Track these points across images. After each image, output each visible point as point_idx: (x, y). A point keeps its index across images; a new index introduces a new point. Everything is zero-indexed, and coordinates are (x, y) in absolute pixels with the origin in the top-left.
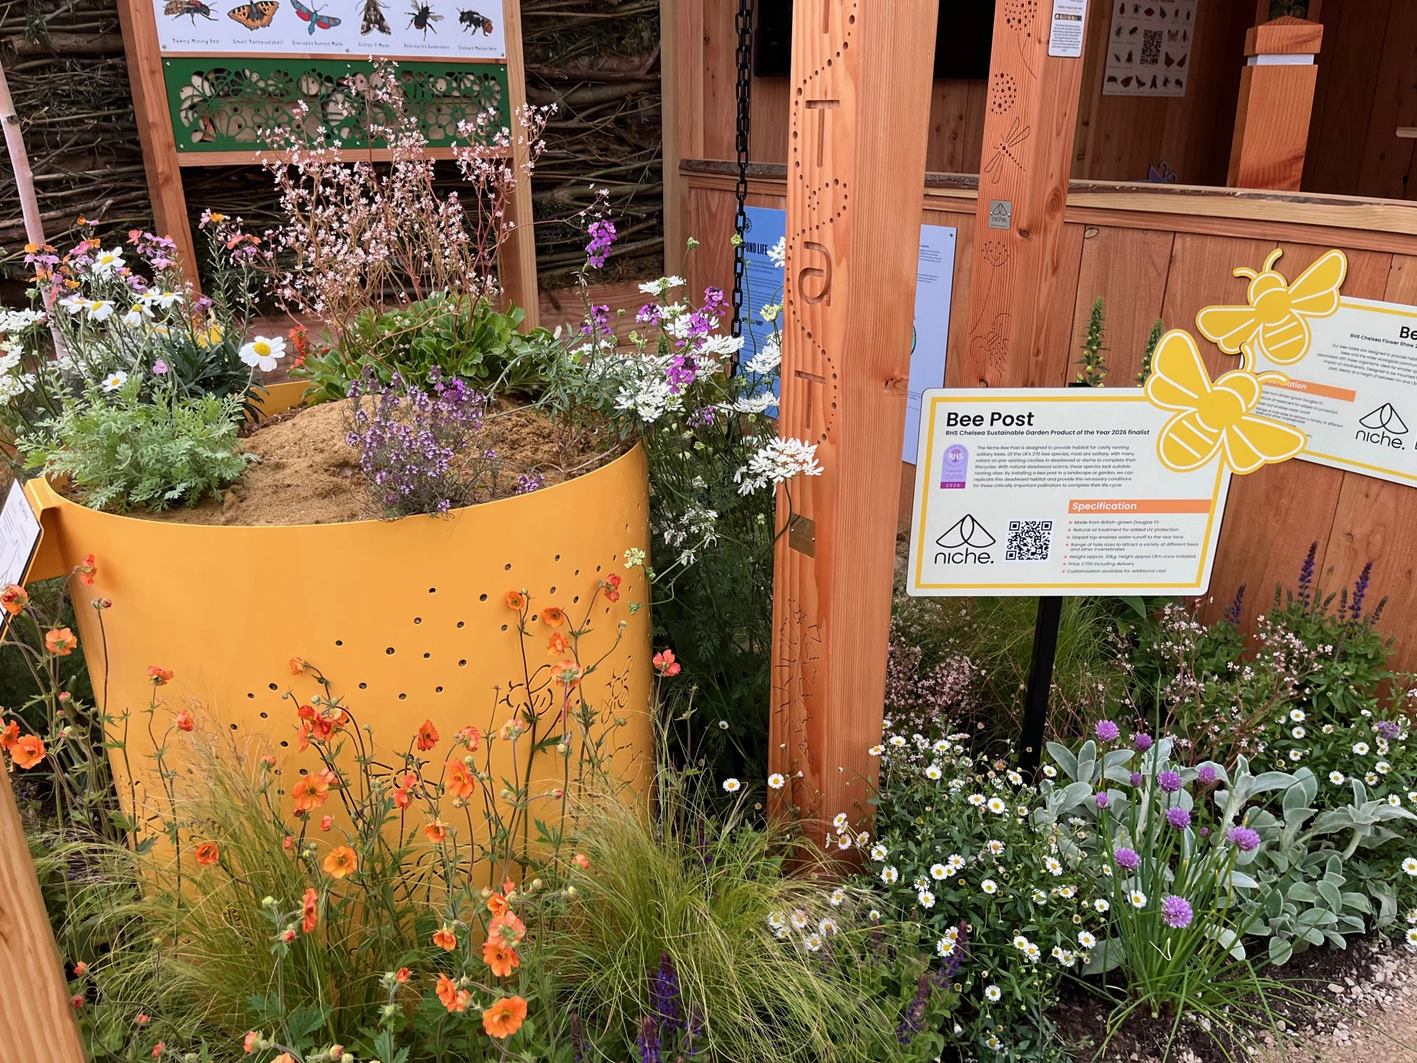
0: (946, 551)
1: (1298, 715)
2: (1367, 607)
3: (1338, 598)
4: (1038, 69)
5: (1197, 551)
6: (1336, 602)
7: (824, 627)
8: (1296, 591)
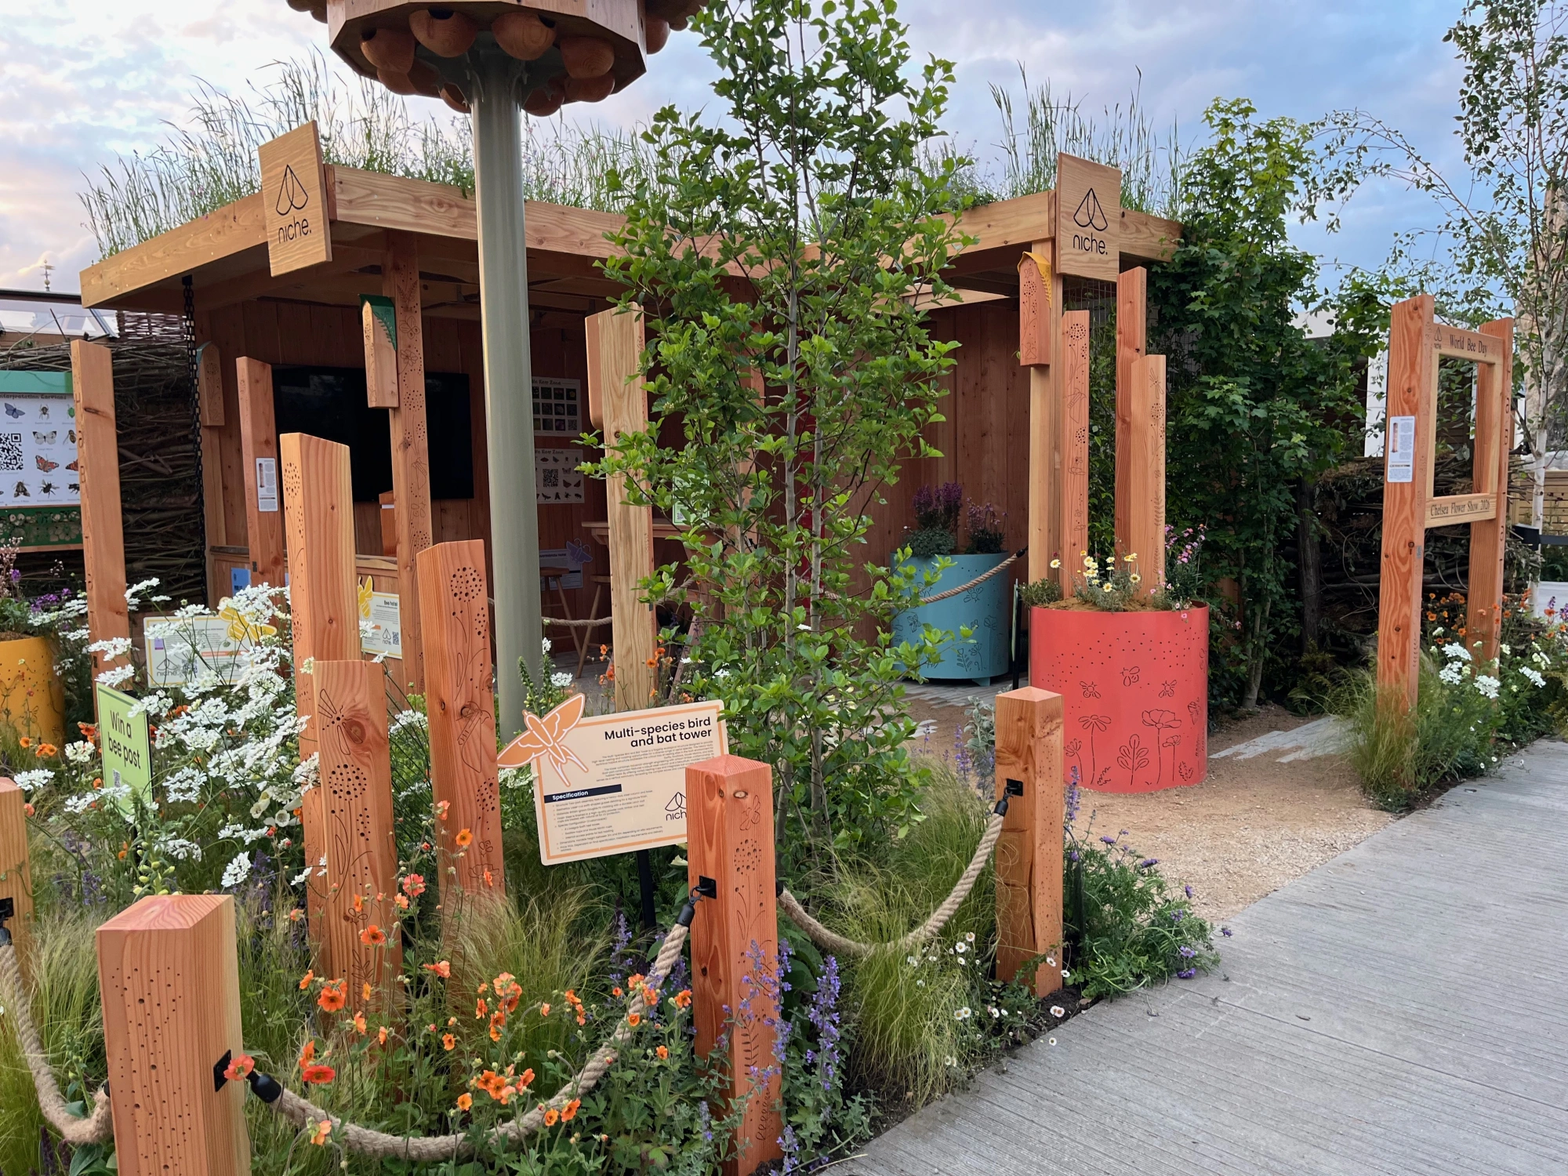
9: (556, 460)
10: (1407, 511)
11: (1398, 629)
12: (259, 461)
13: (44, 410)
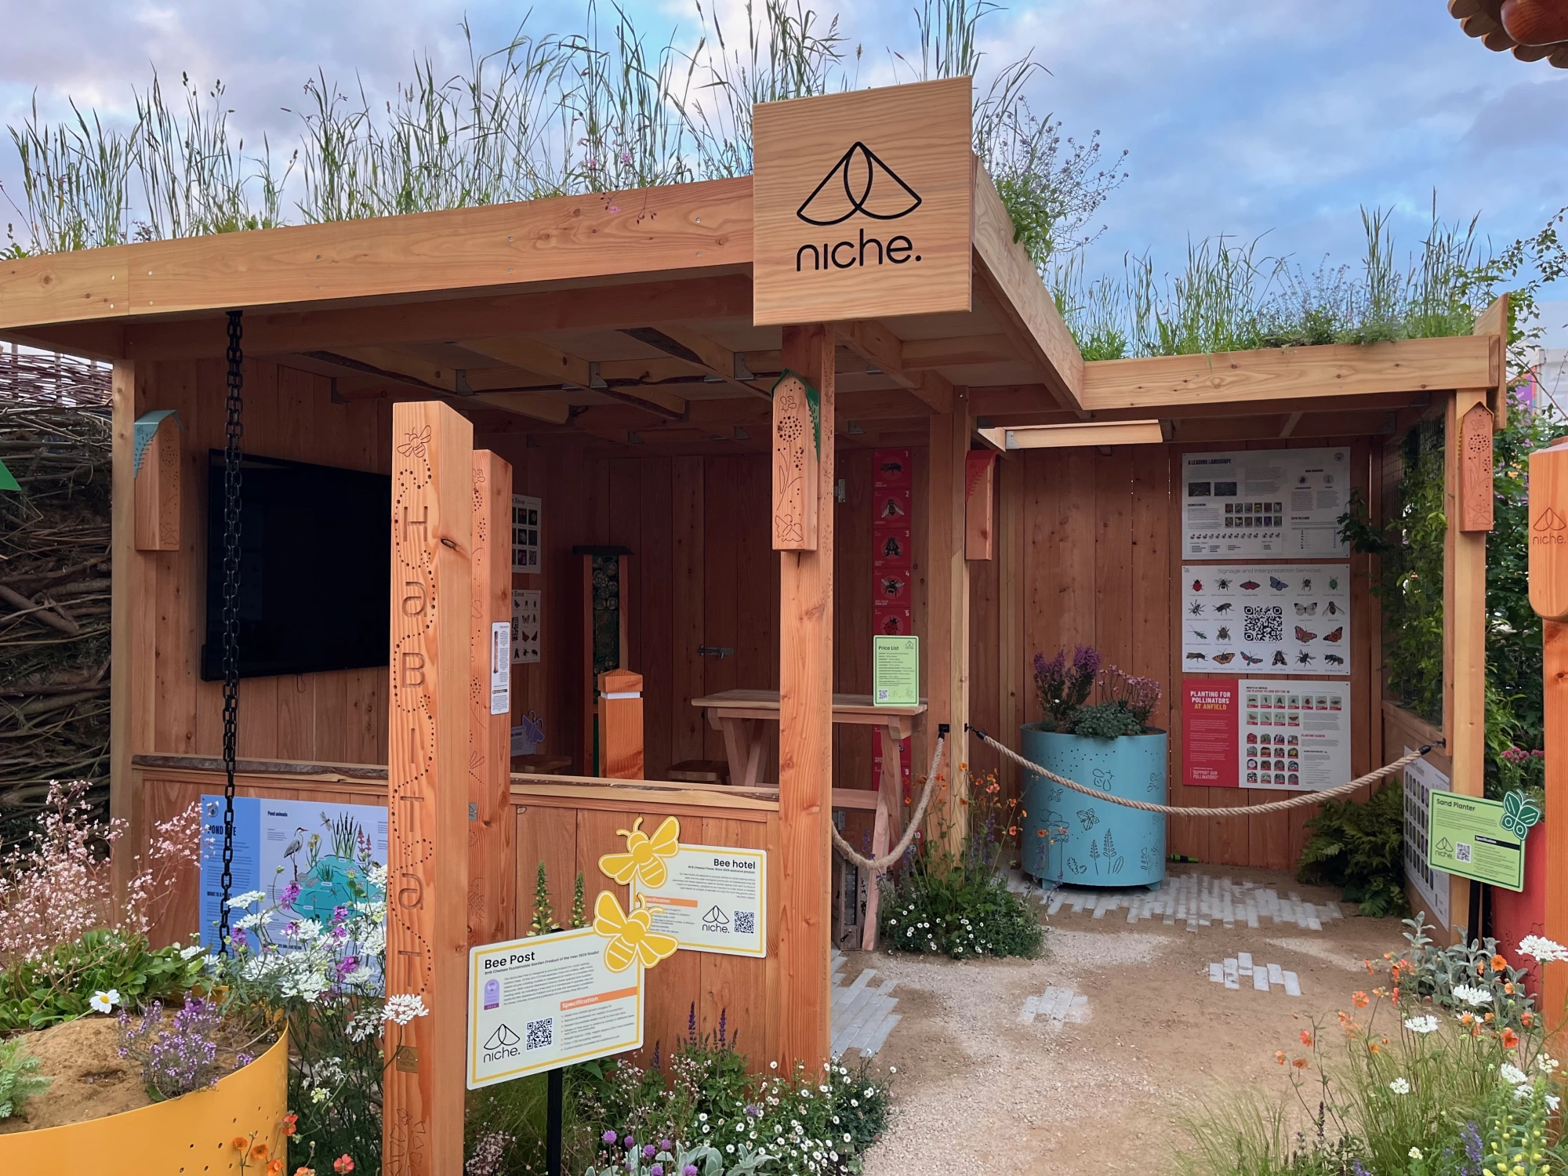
0: (490, 1052)
1: (703, 1117)
2: (728, 1037)
3: (712, 1036)
4: (486, 724)
5: (634, 1020)
6: (711, 1040)
7: (427, 1121)
8: (688, 1037)
12: (496, 626)
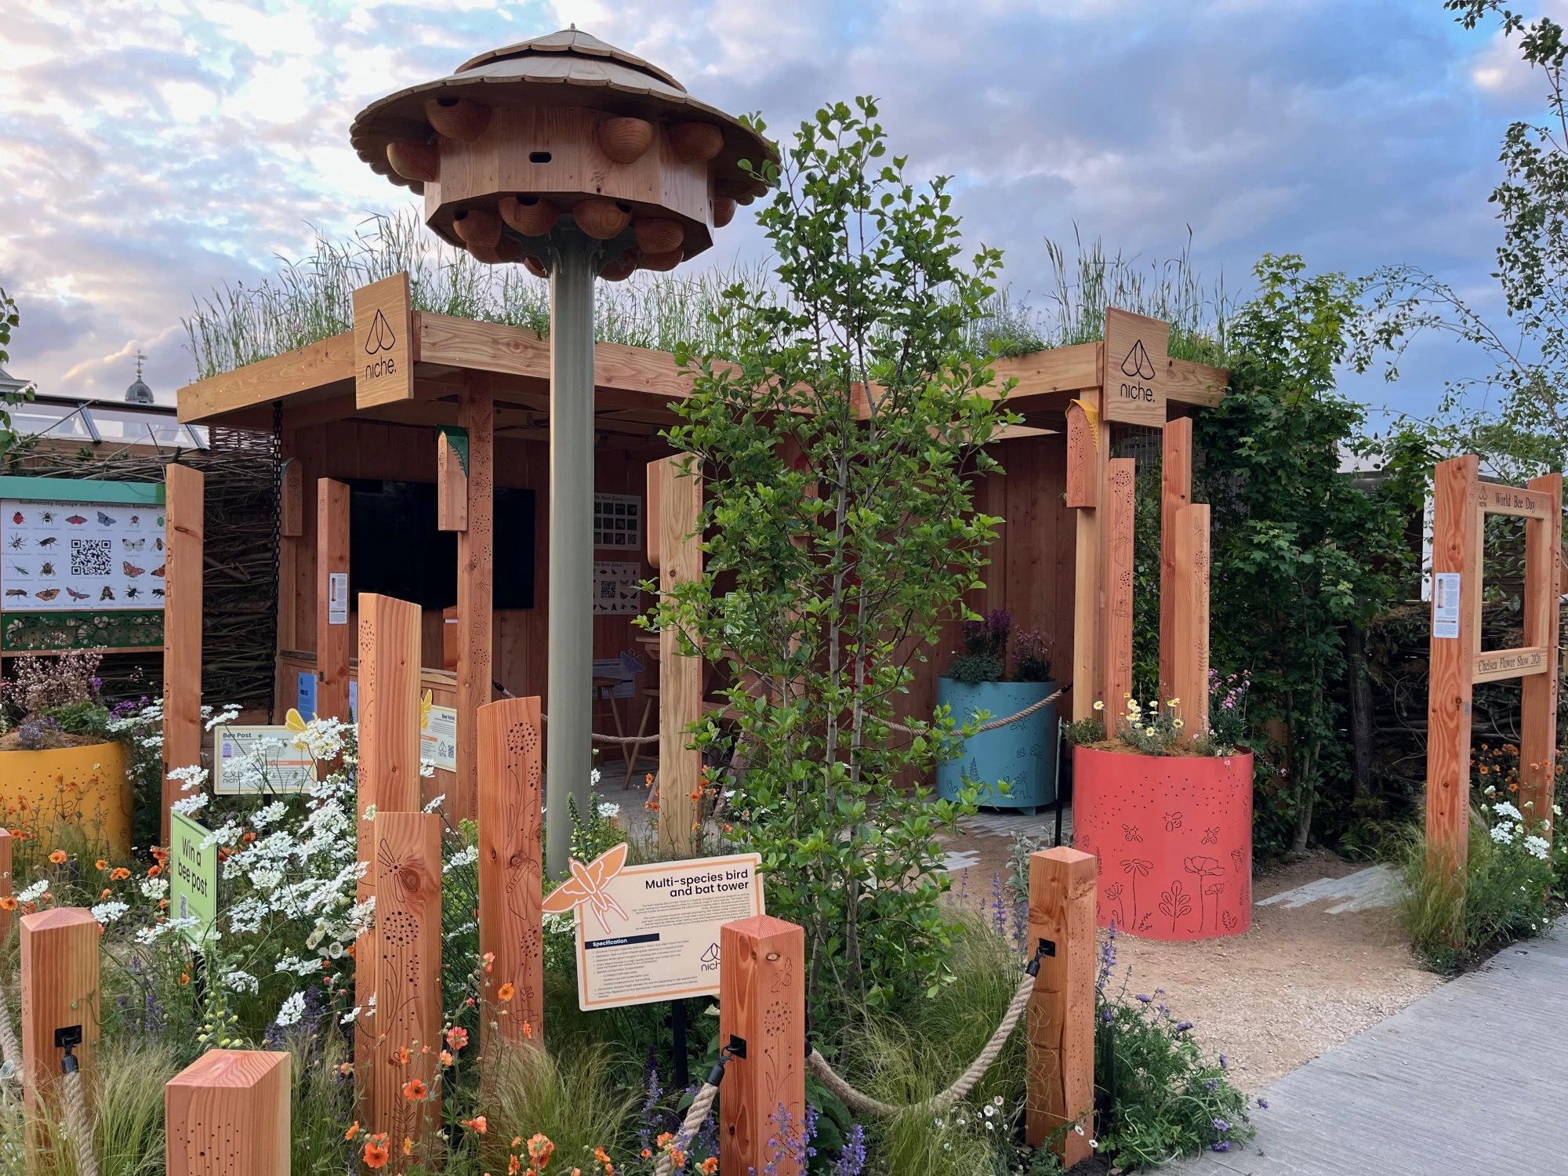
9: (614, 572)
10: (1453, 667)
11: (1446, 786)
12: (332, 575)
13: (135, 519)
